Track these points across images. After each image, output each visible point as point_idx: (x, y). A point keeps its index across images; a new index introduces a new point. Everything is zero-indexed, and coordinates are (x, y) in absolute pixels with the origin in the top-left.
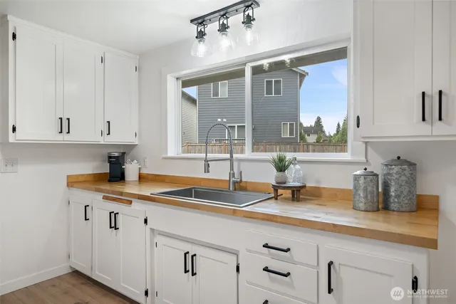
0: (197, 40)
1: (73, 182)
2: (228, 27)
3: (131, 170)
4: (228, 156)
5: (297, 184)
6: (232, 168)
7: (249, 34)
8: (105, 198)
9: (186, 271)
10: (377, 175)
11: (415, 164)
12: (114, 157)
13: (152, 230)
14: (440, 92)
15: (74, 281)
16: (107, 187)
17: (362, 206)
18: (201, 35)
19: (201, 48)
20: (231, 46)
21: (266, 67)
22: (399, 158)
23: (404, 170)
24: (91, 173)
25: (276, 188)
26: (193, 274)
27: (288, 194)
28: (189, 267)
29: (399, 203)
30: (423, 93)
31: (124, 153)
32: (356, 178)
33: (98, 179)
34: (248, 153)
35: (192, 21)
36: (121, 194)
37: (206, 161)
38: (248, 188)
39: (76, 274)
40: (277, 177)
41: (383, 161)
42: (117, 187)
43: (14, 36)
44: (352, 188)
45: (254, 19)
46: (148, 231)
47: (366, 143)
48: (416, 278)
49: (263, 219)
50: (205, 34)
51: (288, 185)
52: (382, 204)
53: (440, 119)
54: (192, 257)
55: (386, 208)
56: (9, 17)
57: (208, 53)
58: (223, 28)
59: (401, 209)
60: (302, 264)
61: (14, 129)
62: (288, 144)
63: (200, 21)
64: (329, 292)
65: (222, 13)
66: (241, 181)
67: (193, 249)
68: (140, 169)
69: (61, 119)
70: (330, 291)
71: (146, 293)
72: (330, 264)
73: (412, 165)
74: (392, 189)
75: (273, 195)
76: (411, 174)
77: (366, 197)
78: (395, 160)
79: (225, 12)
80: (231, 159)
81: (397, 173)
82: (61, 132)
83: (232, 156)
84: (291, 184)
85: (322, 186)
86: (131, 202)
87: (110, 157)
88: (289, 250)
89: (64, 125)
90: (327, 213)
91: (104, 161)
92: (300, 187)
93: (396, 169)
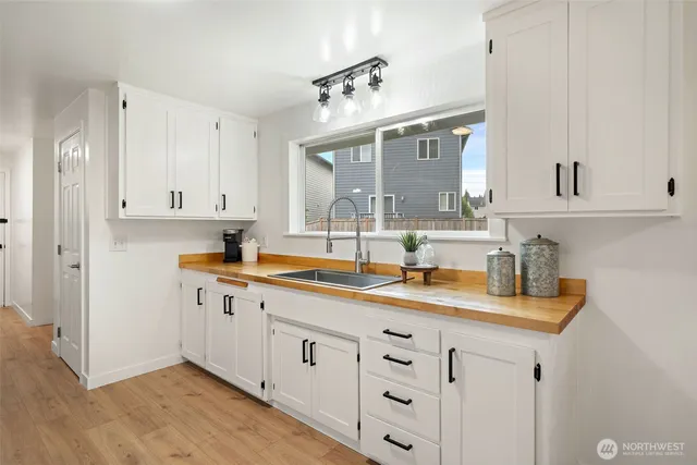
0: (319, 104)
1: (185, 262)
2: (353, 89)
3: (249, 250)
4: (354, 234)
5: (429, 266)
6: (359, 248)
7: (376, 98)
8: (220, 280)
9: (305, 361)
10: (513, 256)
11: (557, 244)
12: (230, 235)
13: (269, 315)
14: (576, 164)
15: (186, 372)
16: (222, 268)
17: (495, 290)
18: (324, 98)
19: (325, 113)
20: (357, 111)
21: (401, 131)
22: (539, 236)
23: (543, 250)
24: (204, 252)
25: (404, 271)
26: (312, 364)
27: (419, 276)
28: (308, 357)
29: (537, 287)
30: (558, 166)
31: (241, 231)
32: (490, 258)
33: (213, 259)
34: (378, 230)
35: (314, 82)
36: (236, 275)
37: (329, 239)
38: (378, 271)
39: (189, 364)
40: (406, 258)
41: (523, 240)
42: (233, 268)
43: (125, 105)
44: (485, 270)
45: (381, 81)
46: (265, 317)
47: (507, 220)
48: (539, 365)
49: (384, 303)
50: (329, 97)
51: (418, 266)
52: (519, 288)
53: (576, 193)
54: (311, 344)
55: (525, 293)
56: (120, 85)
57: (332, 118)
58: (348, 90)
59: (540, 294)
60: (423, 351)
61: (124, 204)
62: (447, 219)
63: (323, 82)
64: (450, 381)
65: (347, 73)
66: (369, 262)
67: (311, 337)
68: (259, 248)
69: (172, 192)
70: (451, 379)
71: (263, 385)
72: (451, 351)
73: (552, 244)
74: (530, 272)
75: (401, 279)
76: (552, 255)
77: (500, 281)
78: (535, 239)
79: (349, 73)
80: (358, 238)
81: (536, 253)
82: (173, 207)
83: (358, 234)
84: (421, 265)
85: (459, 268)
86: (246, 285)
87: (225, 235)
88: (410, 336)
89: (176, 200)
90: (454, 298)
91: (219, 239)
92: (431, 269)
93: (534, 249)
